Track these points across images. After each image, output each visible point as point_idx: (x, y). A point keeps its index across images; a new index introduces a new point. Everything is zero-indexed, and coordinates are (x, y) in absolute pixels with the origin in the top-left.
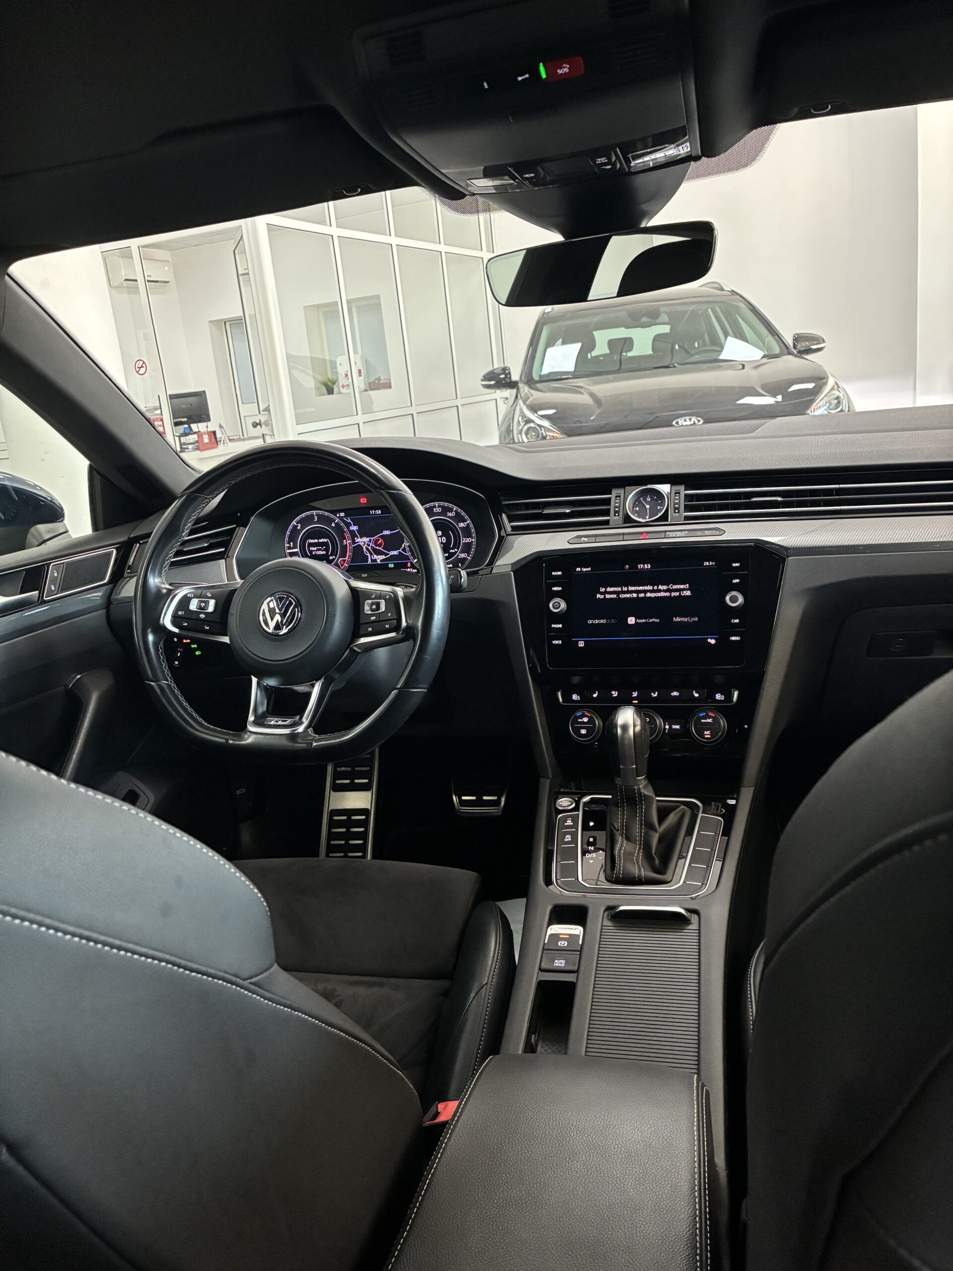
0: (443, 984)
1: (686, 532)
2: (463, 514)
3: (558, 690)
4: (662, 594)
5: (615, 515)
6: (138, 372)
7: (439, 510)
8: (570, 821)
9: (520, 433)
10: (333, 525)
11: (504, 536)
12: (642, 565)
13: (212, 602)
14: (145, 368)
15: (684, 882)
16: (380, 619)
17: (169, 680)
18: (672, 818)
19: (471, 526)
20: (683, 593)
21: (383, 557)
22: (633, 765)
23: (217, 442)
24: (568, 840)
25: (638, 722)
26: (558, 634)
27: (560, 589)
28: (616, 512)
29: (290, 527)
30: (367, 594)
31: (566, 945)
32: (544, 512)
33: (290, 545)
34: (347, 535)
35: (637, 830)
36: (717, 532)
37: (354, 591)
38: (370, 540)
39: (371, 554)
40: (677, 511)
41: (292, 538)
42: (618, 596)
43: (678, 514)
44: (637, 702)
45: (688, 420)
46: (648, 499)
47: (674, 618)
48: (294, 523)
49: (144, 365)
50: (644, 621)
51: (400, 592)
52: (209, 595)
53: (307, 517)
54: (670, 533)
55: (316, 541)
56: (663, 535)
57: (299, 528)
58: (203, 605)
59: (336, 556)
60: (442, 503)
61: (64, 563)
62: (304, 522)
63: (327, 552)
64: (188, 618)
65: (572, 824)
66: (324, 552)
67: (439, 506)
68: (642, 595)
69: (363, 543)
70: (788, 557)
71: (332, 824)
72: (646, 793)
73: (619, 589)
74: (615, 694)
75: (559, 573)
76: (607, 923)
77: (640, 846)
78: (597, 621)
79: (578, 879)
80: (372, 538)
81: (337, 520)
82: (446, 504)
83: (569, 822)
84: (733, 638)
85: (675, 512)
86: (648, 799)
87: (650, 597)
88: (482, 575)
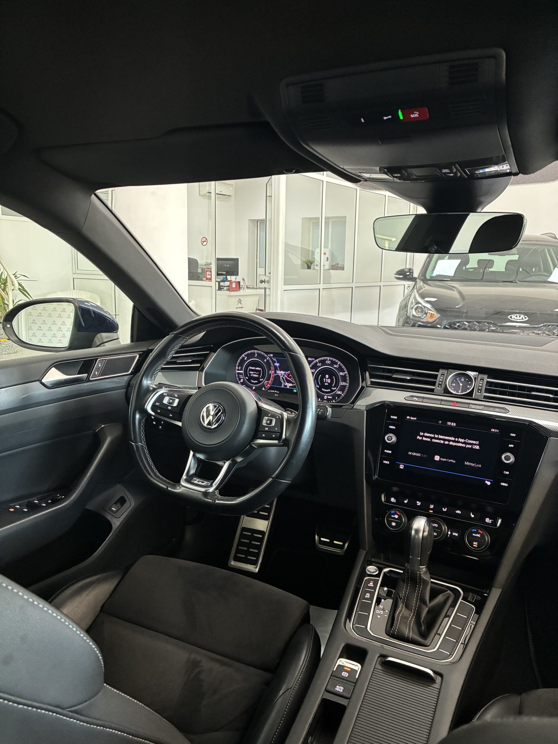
0: (268, 675)
1: (483, 407)
2: (343, 367)
3: (383, 493)
4: (460, 445)
5: (438, 387)
6: (202, 244)
7: (329, 362)
8: (372, 584)
9: (412, 308)
10: (265, 360)
11: (365, 387)
12: (450, 423)
13: (177, 401)
14: (206, 242)
15: (438, 649)
16: (271, 431)
17: (143, 443)
18: (440, 598)
19: (347, 375)
20: (474, 447)
21: (291, 385)
22: (419, 557)
23: (240, 288)
24: (367, 597)
25: (427, 529)
26: (387, 457)
27: (394, 428)
28: (439, 384)
29: (241, 358)
30: (266, 413)
31: (347, 676)
32: (393, 376)
33: (239, 368)
34: (273, 368)
35: (414, 602)
36: (504, 411)
37: (259, 409)
38: (285, 373)
39: (284, 382)
40: (479, 391)
41: (241, 364)
42: (431, 440)
43: (479, 394)
44: (432, 512)
45: (518, 316)
46: (463, 380)
47: (465, 462)
48: (243, 355)
49: (206, 241)
50: (445, 460)
51: (285, 415)
52: (176, 396)
53: (251, 353)
54: (472, 405)
55: (254, 368)
56: (467, 406)
57: (245, 359)
58: (171, 401)
59: (264, 379)
60: (331, 359)
61: (106, 359)
62: (249, 356)
63: (259, 376)
64: (161, 408)
65: (373, 586)
66: (258, 376)
67: (330, 360)
68: (446, 443)
69: (281, 374)
70: (550, 437)
71: (242, 536)
72: (424, 578)
73: (433, 436)
74: (419, 503)
75: (395, 417)
76: (379, 667)
77: (414, 614)
78: (414, 454)
79: (367, 627)
80: (287, 372)
81: (268, 358)
82: (334, 360)
83: (371, 584)
84: (503, 484)
85: (478, 392)
86: (425, 582)
87: (452, 445)
88: (346, 409)
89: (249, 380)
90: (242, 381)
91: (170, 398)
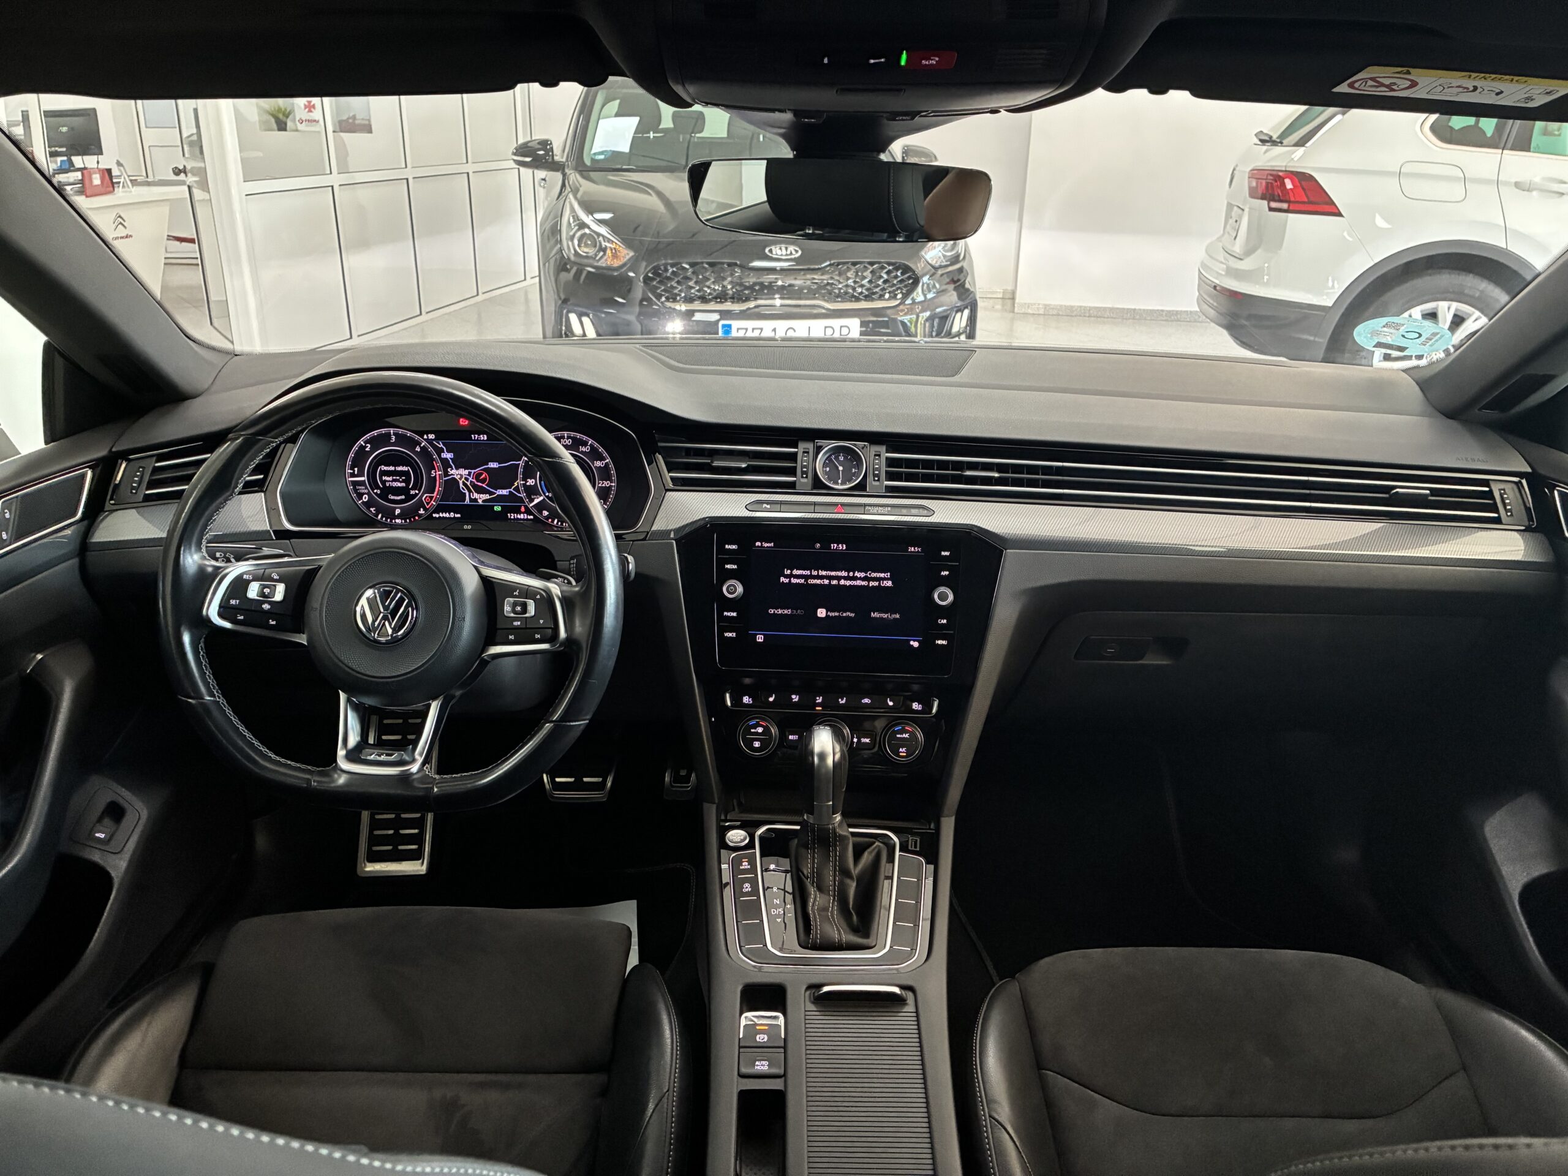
0: (600, 1078)
1: (889, 509)
2: (601, 449)
3: (726, 690)
4: (859, 583)
5: (802, 477)
7: (568, 442)
8: (747, 864)
10: (418, 449)
11: (663, 490)
12: (836, 545)
13: (280, 589)
15: (891, 947)
16: (528, 626)
17: (217, 694)
18: (867, 858)
19: (611, 466)
20: (883, 584)
21: (487, 497)
22: (830, 801)
23: (113, 184)
24: (747, 890)
25: (838, 748)
26: (730, 624)
27: (735, 567)
28: (803, 473)
29: (355, 448)
30: (509, 589)
31: (766, 1040)
32: (711, 463)
33: (354, 471)
34: (438, 464)
35: (830, 877)
36: (925, 512)
37: (486, 581)
38: (470, 473)
39: (470, 491)
40: (876, 479)
41: (358, 462)
42: (806, 581)
43: (877, 483)
44: (820, 708)
46: (841, 458)
47: (872, 613)
48: (361, 442)
50: (837, 614)
51: (555, 589)
52: (275, 577)
53: (380, 435)
54: (870, 508)
55: (392, 468)
56: (861, 510)
57: (367, 449)
58: (267, 591)
59: (419, 491)
60: (572, 434)
61: (17, 497)
62: (376, 442)
63: (408, 484)
64: (243, 609)
65: (749, 867)
66: (403, 484)
67: (569, 437)
68: (834, 582)
69: (459, 476)
70: (1006, 550)
72: (841, 833)
73: (808, 573)
75: (734, 547)
76: (812, 1007)
77: (834, 898)
78: (780, 611)
79: (766, 945)
80: (473, 471)
81: (423, 444)
82: (579, 436)
83: (745, 865)
84: (940, 642)
85: (874, 480)
86: (843, 839)
87: (845, 586)
88: (633, 541)
89: (384, 495)
90: (365, 500)
91: (261, 585)
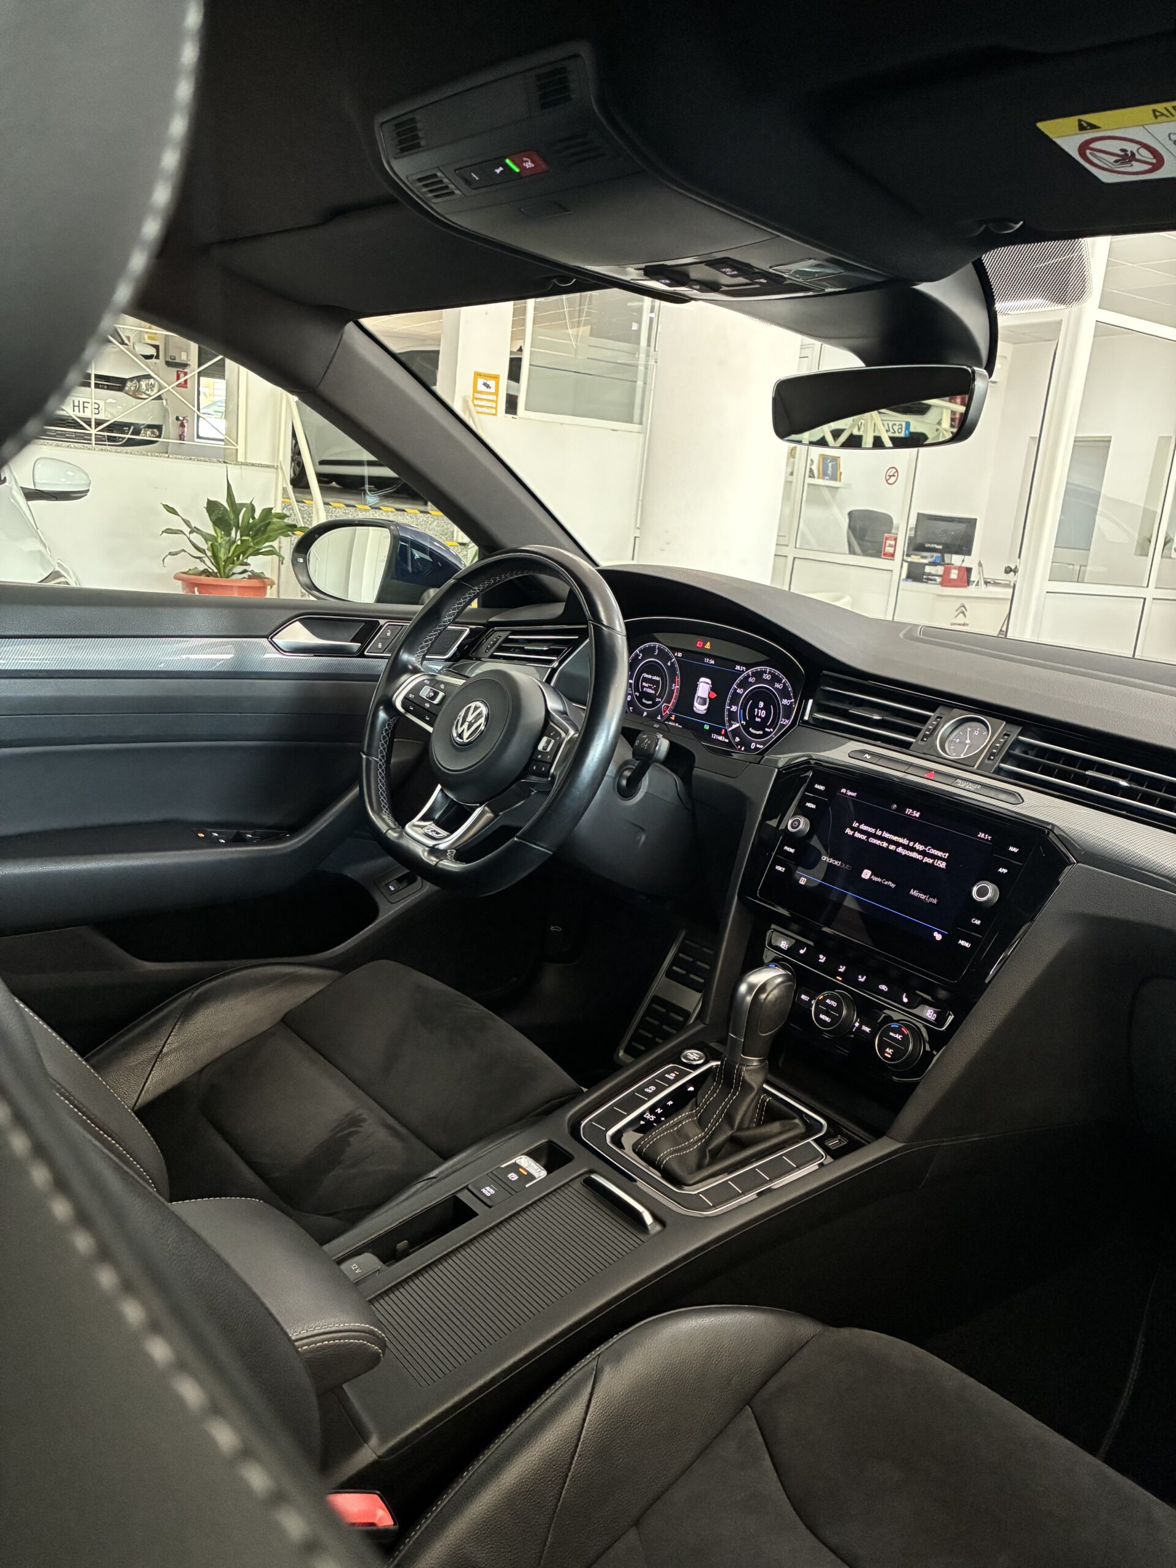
1: (979, 787)
2: (789, 689)
4: (914, 855)
5: (921, 740)
6: (887, 481)
7: (767, 677)
8: (675, 1076)
10: (669, 664)
11: (796, 726)
12: (911, 810)
13: (441, 695)
14: (896, 477)
15: (699, 1193)
16: (542, 760)
17: (380, 758)
19: (794, 706)
20: (937, 863)
22: (742, 1037)
23: (969, 580)
24: (648, 1091)
26: (785, 859)
27: (813, 806)
28: (925, 735)
29: (634, 655)
30: (551, 729)
31: (514, 1180)
32: (851, 711)
34: (679, 679)
35: (714, 1116)
36: (1012, 800)
37: (545, 719)
40: (991, 757)
41: (633, 667)
42: (868, 838)
43: (989, 762)
44: (840, 978)
46: (977, 733)
47: (912, 890)
48: (637, 651)
49: (896, 474)
50: (879, 880)
51: (570, 734)
52: (442, 688)
53: (650, 647)
54: (960, 782)
55: (652, 676)
56: (950, 781)
57: (641, 657)
58: (432, 695)
59: (662, 699)
60: (773, 671)
62: (648, 653)
63: (656, 692)
64: (415, 703)
65: (673, 1079)
66: (653, 692)
67: (769, 673)
68: (892, 847)
70: (1077, 862)
71: (649, 1011)
72: (750, 1078)
73: (872, 830)
74: (822, 959)
75: (823, 788)
76: (576, 1182)
77: (706, 1136)
78: (830, 860)
79: (607, 1131)
81: (673, 660)
83: (672, 1076)
84: (962, 943)
85: (987, 758)
87: (900, 854)
89: (639, 699)
90: (631, 700)
91: (431, 690)
